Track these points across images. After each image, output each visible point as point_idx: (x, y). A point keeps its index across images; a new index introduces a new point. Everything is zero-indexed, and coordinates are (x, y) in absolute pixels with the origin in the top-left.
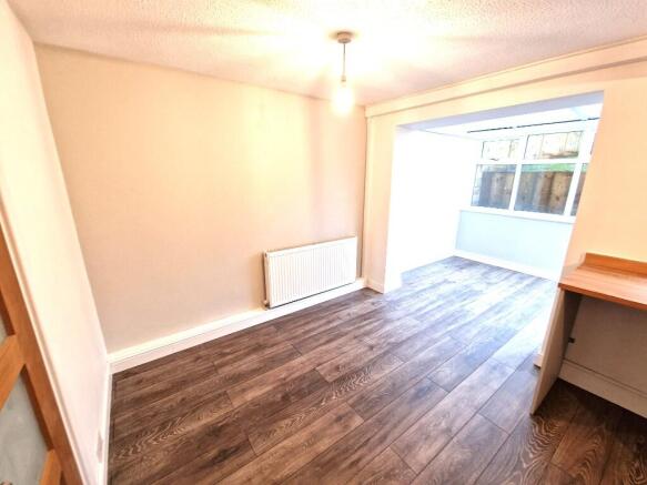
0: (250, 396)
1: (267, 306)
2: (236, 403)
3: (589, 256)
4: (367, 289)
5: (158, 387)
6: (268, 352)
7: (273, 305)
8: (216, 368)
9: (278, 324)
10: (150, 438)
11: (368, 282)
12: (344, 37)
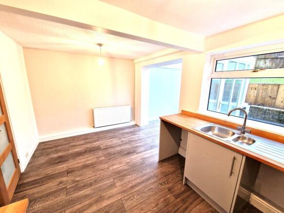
0: (75, 150)
1: (94, 127)
2: (70, 152)
3: (182, 111)
4: (136, 125)
5: (50, 146)
6: (88, 140)
7: (96, 127)
8: (69, 143)
9: (96, 133)
10: (42, 157)
11: (136, 122)
12: (100, 45)
